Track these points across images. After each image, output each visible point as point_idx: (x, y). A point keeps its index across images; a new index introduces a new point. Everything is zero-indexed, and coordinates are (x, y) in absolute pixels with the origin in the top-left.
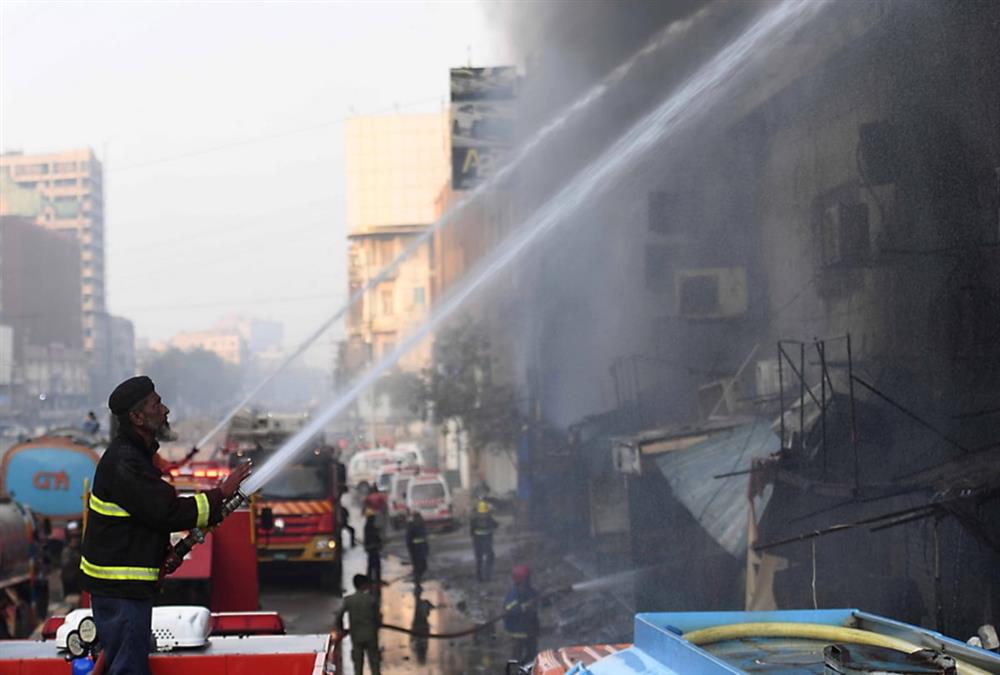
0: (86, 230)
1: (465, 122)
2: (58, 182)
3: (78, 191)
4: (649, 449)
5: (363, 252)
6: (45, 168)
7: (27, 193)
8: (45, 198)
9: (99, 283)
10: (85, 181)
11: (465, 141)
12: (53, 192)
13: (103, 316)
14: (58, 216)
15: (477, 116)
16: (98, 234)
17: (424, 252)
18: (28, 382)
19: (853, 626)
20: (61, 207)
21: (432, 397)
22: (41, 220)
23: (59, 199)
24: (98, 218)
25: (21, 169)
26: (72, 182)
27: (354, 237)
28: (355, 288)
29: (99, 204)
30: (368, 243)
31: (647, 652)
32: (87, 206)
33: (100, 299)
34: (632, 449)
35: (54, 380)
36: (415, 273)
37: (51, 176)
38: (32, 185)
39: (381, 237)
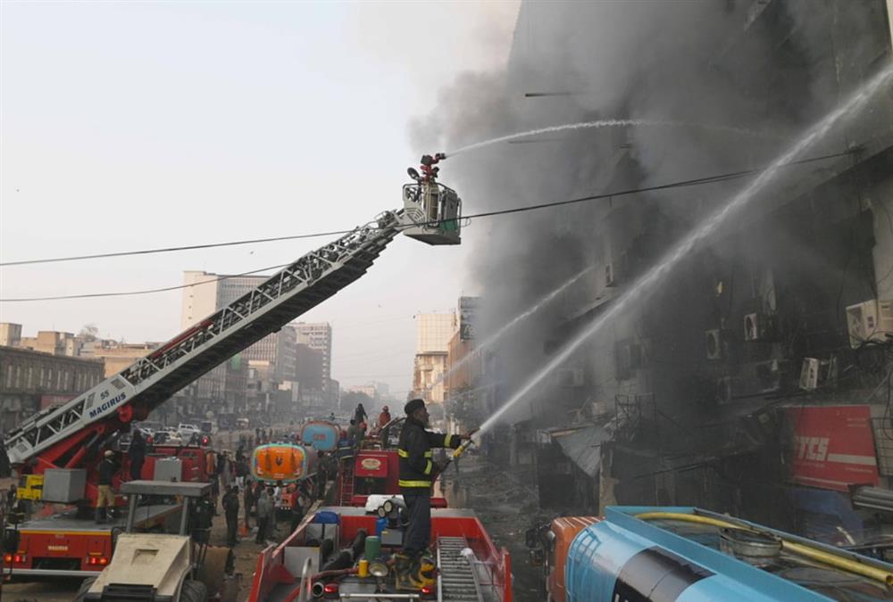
0: (325, 350)
1: (465, 316)
2: (316, 333)
3: (323, 336)
4: (554, 435)
5: (421, 361)
6: (312, 328)
7: (306, 336)
8: (312, 339)
9: (328, 368)
10: (325, 334)
11: (465, 322)
12: (314, 337)
13: (329, 379)
14: (316, 345)
15: (469, 314)
16: (329, 351)
17: (442, 360)
18: (303, 401)
19: (694, 514)
20: (317, 342)
21: (453, 412)
22: (310, 346)
23: (317, 339)
24: (329, 345)
25: (304, 329)
26: (321, 333)
27: (418, 355)
28: (418, 374)
29: (330, 341)
30: (423, 358)
31: (615, 523)
32: (326, 342)
33: (329, 374)
34: (547, 434)
35: (311, 401)
36: (438, 368)
37: (314, 331)
38: (308, 334)
39: (428, 356)
